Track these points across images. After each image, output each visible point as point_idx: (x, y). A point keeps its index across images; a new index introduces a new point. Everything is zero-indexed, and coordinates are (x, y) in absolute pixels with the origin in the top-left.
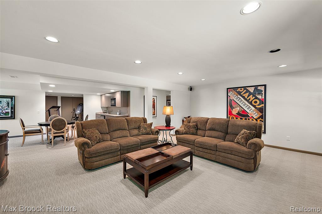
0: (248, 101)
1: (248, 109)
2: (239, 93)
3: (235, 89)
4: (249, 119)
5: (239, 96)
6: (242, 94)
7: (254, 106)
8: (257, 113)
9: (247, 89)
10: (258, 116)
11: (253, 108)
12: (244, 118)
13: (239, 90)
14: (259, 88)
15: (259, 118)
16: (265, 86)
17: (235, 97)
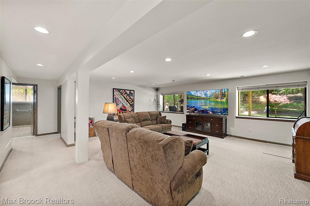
0: (126, 99)
1: (126, 105)
2: (122, 94)
3: (119, 90)
4: (127, 112)
5: (121, 96)
6: (123, 94)
7: (129, 103)
8: (131, 107)
9: (126, 92)
10: (131, 109)
11: (129, 105)
12: (124, 112)
13: (121, 91)
14: (132, 92)
15: (131, 111)
16: (134, 91)
17: (119, 96)
